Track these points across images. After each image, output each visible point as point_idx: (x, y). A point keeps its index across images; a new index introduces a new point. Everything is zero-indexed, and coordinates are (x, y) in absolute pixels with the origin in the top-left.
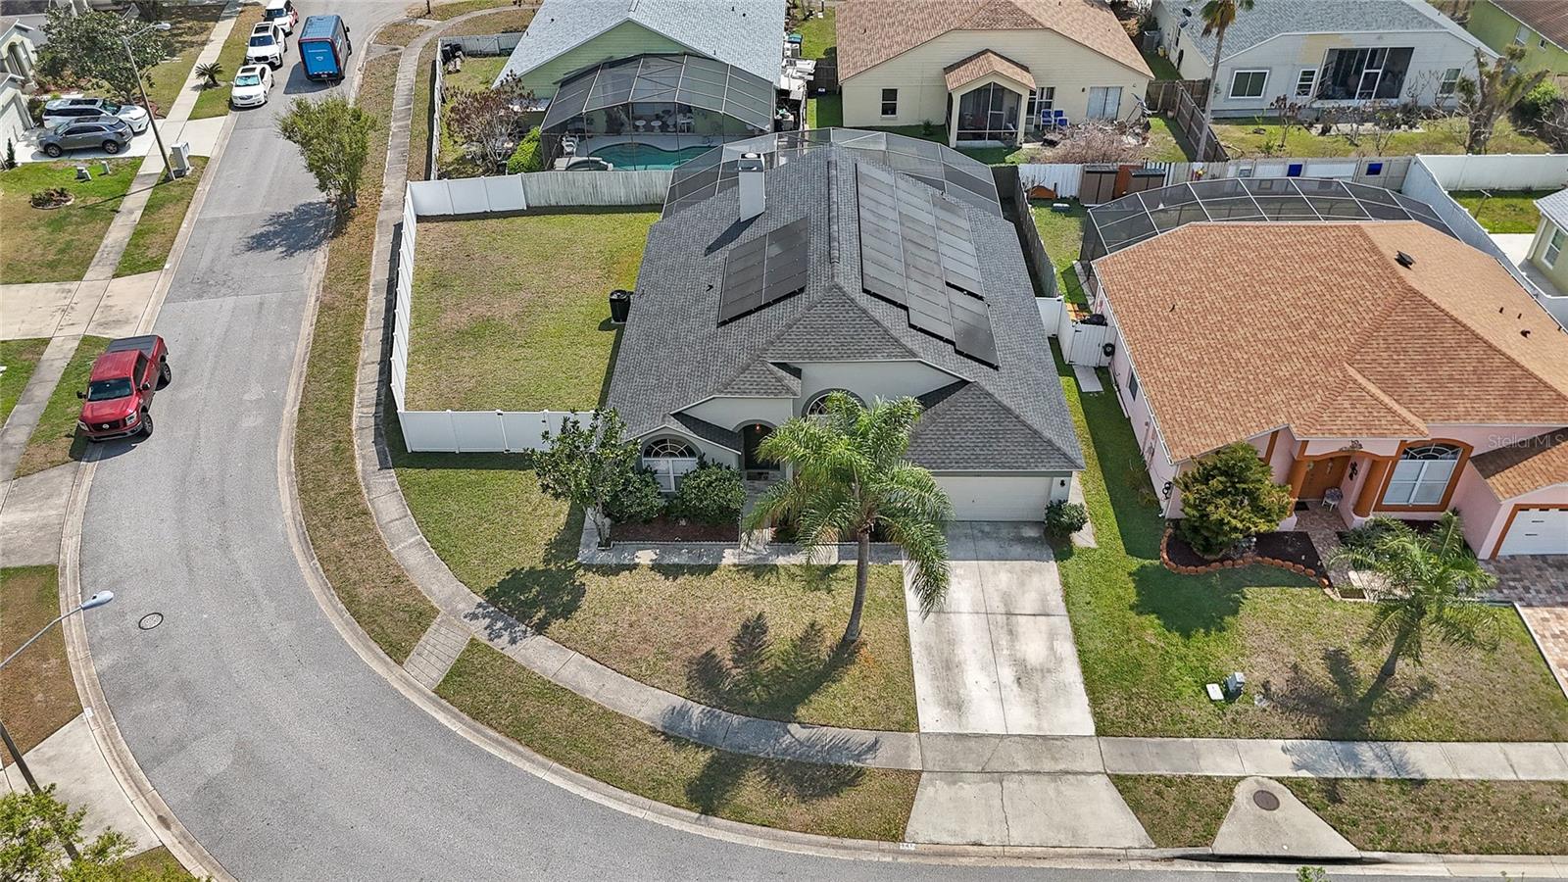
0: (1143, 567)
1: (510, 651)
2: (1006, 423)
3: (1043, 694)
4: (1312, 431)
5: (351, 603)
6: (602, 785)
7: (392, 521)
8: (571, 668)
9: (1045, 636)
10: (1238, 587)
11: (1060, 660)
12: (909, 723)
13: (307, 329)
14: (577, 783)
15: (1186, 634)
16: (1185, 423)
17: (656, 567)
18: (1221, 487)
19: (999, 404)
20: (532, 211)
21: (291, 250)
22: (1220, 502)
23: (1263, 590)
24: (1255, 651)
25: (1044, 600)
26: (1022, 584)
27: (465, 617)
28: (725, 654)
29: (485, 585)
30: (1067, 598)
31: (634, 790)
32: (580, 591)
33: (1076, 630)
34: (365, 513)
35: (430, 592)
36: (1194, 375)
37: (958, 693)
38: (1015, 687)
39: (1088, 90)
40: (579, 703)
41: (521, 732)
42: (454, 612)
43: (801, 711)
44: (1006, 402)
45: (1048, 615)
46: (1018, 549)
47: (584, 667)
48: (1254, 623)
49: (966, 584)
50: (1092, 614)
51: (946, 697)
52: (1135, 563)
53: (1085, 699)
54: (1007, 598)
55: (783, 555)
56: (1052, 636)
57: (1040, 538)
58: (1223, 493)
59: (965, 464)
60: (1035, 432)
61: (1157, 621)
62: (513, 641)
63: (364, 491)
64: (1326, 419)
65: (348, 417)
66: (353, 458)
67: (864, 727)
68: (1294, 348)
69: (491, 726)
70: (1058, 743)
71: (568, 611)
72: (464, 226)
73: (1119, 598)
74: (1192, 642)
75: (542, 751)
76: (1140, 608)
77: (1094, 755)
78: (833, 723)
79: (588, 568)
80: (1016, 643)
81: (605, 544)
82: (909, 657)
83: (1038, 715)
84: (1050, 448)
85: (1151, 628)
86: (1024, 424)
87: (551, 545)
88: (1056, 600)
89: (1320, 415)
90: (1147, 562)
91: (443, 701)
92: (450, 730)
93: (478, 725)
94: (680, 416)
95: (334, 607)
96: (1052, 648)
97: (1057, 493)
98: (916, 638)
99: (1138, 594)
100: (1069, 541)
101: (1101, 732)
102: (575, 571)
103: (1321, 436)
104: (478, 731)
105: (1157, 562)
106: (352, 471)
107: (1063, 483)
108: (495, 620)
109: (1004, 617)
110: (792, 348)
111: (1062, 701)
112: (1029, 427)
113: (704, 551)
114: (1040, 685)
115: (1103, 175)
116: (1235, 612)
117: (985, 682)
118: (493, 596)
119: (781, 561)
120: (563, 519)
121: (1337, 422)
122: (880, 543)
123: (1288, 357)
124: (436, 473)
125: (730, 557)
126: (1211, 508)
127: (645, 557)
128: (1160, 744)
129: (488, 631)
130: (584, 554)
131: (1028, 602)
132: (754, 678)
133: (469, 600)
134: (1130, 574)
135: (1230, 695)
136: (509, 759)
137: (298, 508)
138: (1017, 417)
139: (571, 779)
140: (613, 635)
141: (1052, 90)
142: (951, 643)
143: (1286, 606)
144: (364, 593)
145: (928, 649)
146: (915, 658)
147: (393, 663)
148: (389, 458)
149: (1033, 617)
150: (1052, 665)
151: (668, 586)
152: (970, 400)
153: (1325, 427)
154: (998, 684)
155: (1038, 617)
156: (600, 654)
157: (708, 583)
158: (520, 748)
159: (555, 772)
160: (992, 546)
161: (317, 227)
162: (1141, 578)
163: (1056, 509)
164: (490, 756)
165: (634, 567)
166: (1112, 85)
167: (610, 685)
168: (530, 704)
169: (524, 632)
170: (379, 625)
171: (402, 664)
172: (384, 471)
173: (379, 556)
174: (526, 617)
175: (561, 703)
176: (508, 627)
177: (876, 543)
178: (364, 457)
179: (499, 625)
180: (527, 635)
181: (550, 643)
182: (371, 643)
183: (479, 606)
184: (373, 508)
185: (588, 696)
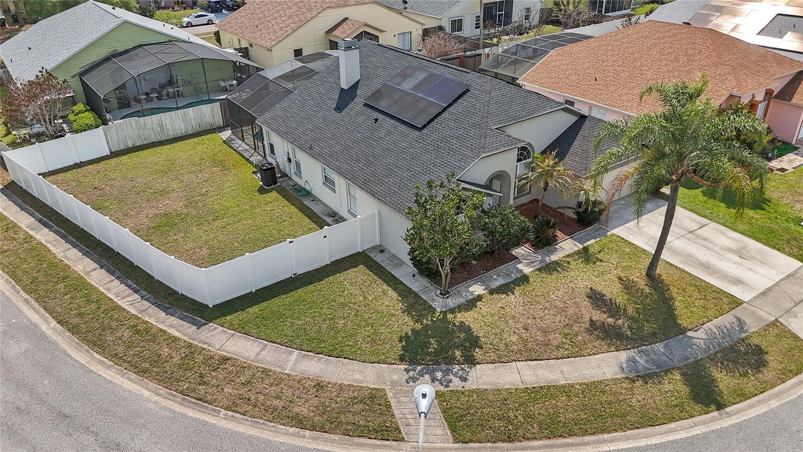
0: (702, 192)
3: (759, 258)
5: (300, 422)
6: (650, 429)
7: (258, 354)
8: (527, 373)
9: (719, 234)
11: (741, 241)
12: (735, 300)
14: (634, 438)
15: (762, 209)
17: (492, 292)
25: (694, 220)
26: (674, 218)
27: (408, 383)
28: (601, 316)
29: (394, 356)
30: (701, 215)
31: (672, 419)
32: (466, 327)
33: (726, 226)
34: (225, 359)
35: (356, 380)
37: (729, 276)
38: (745, 261)
39: (397, 35)
41: (556, 429)
42: (394, 384)
43: (682, 323)
45: (706, 225)
46: (648, 205)
47: (532, 367)
48: (776, 194)
50: (721, 217)
51: (728, 280)
52: (698, 192)
53: (776, 252)
54: (678, 226)
55: (551, 255)
61: (745, 209)
62: (464, 379)
63: (205, 346)
64: (745, 84)
66: (161, 330)
67: (721, 313)
69: (528, 439)
71: (474, 342)
74: (768, 210)
75: (585, 433)
76: (731, 207)
78: (705, 320)
79: (452, 312)
80: (714, 243)
81: (443, 294)
83: (772, 268)
87: (406, 311)
88: (698, 218)
89: (741, 83)
91: (472, 444)
95: (287, 434)
96: (730, 238)
99: (720, 202)
102: (445, 317)
103: (750, 92)
106: (176, 339)
108: (432, 373)
109: (691, 234)
111: (770, 257)
113: (505, 272)
114: (752, 255)
116: (763, 193)
117: (731, 265)
118: (409, 359)
120: (393, 294)
121: (750, 85)
122: (589, 228)
124: (254, 310)
125: (525, 268)
127: (477, 289)
129: (437, 382)
130: (438, 306)
131: (689, 224)
132: (635, 320)
134: (704, 196)
137: (152, 385)
139: (627, 439)
140: (524, 340)
142: (690, 255)
144: (303, 410)
147: (395, 443)
149: (701, 229)
150: (742, 245)
151: (515, 298)
152: (594, 125)
154: (738, 263)
155: (704, 228)
156: (533, 355)
158: (568, 441)
159: (612, 441)
162: (709, 196)
165: (480, 298)
166: (406, 31)
167: (565, 369)
168: (535, 409)
169: (462, 369)
170: (348, 424)
171: (403, 439)
172: (203, 328)
173: (279, 379)
174: (451, 361)
175: (553, 396)
176: (447, 372)
177: (587, 229)
178: (172, 326)
179: (439, 375)
180: (468, 370)
181: (491, 366)
182: (357, 440)
183: (407, 371)
184: (229, 353)
185: (562, 382)
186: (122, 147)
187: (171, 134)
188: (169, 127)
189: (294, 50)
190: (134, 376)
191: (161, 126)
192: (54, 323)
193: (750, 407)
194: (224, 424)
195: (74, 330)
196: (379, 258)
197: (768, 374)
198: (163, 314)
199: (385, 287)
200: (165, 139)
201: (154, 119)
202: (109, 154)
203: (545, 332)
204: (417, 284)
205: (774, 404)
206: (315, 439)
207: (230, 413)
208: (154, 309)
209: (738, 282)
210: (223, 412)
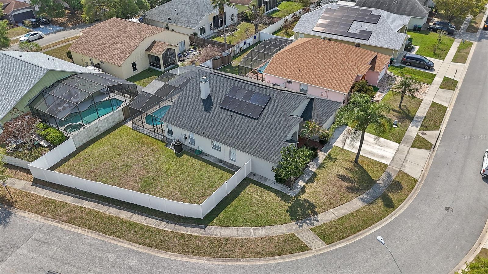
1: (321, 223)
3: (386, 145)
5: (273, 254)
6: (381, 221)
7: (237, 233)
9: (369, 137)
11: (377, 139)
12: (385, 165)
14: (378, 226)
17: (307, 183)
27: (300, 228)
29: (289, 219)
31: (386, 216)
32: (306, 200)
34: (227, 239)
35: (281, 233)
37: (380, 155)
38: (381, 147)
39: (178, 44)
41: (355, 230)
42: (295, 230)
43: (374, 179)
47: (337, 210)
51: (380, 157)
53: (390, 141)
55: (318, 161)
62: (317, 221)
63: (214, 236)
66: (190, 235)
67: (383, 172)
69: (348, 236)
70: (399, 149)
71: (313, 206)
75: (364, 229)
77: (405, 147)
78: (380, 176)
79: (298, 196)
81: (291, 188)
82: (365, 157)
83: (391, 148)
87: (281, 200)
95: (270, 260)
96: (374, 138)
102: (297, 198)
106: (200, 237)
111: (389, 144)
113: (307, 173)
117: (378, 150)
118: (294, 219)
119: (320, 162)
120: (271, 193)
124: (221, 215)
125: (313, 169)
127: (302, 183)
128: (405, 138)
129: (309, 225)
130: (291, 194)
136: (363, 236)
137: (206, 258)
138: (326, 100)
139: (376, 226)
140: (328, 200)
142: (364, 150)
144: (270, 250)
147: (308, 251)
151: (316, 184)
152: (317, 100)
154: (380, 149)
156: (335, 205)
157: (320, 176)
158: (360, 233)
159: (372, 229)
164: (360, 240)
165: (304, 187)
166: (182, 41)
167: (347, 207)
168: (345, 225)
169: (315, 217)
170: (289, 249)
171: (310, 249)
172: (206, 229)
173: (254, 241)
174: (309, 215)
175: (349, 219)
176: (310, 220)
177: (326, 146)
178: (192, 232)
179: (308, 222)
180: (317, 217)
181: (323, 213)
182: (295, 254)
183: (297, 224)
184: (226, 236)
185: (349, 213)
186: (81, 144)
187: (102, 131)
189: (132, 64)
190: (194, 257)
192: (137, 245)
193: (405, 204)
194: (245, 263)
195: (150, 245)
196: (255, 179)
197: (405, 191)
198: (184, 228)
199: (267, 191)
203: (334, 195)
204: (279, 187)
205: (411, 201)
206: (281, 258)
207: (245, 259)
208: (177, 227)
209: (383, 157)
210: (241, 260)
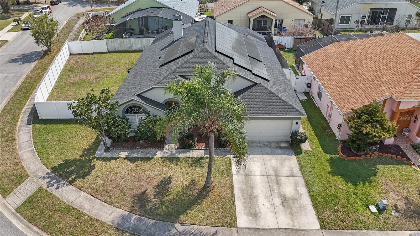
0: (332, 158)
1: (56, 193)
2: (273, 99)
3: (294, 209)
4: (403, 97)
7: (24, 142)
8: (81, 199)
9: (293, 185)
10: (374, 165)
11: (300, 195)
12: (232, 223)
13: (19, 83)
15: (355, 184)
16: (345, 100)
17: (127, 158)
18: (366, 119)
19: (270, 92)
20: (109, 52)
21: (23, 63)
22: (366, 125)
23: (385, 166)
24: (387, 191)
25: (291, 170)
26: (282, 164)
27: (40, 178)
28: (151, 193)
29: (53, 165)
30: (301, 169)
32: (93, 167)
33: (307, 182)
35: (29, 168)
36: (346, 85)
37: (255, 209)
38: (281, 207)
39: (294, 20)
40: (79, 214)
43: (182, 218)
44: (273, 91)
45: (294, 176)
46: (279, 151)
47: (86, 198)
48: (384, 180)
49: (258, 164)
50: (313, 176)
51: (250, 211)
52: (329, 156)
53: (313, 212)
54: (275, 170)
55: (182, 153)
56: (296, 185)
57: (288, 147)
58: (368, 122)
59: (257, 114)
60: (285, 102)
61: (341, 179)
62: (58, 188)
63: (17, 132)
64: (408, 93)
65: (22, 108)
66: (18, 121)
67: (211, 225)
68: (387, 71)
70: (303, 232)
71: (85, 175)
72: (85, 56)
73: (324, 169)
74: (358, 187)
76: (333, 173)
78: (197, 223)
79: (98, 158)
80: (280, 188)
81: (107, 149)
82: (233, 194)
83: (292, 219)
84: (291, 108)
85: (339, 182)
86: (280, 99)
87: (85, 150)
88: (297, 170)
89: (405, 91)
90: (333, 156)
91: (18, 215)
92: (16, 228)
93: (30, 225)
94: (139, 95)
96: (296, 190)
97: (295, 127)
98: (236, 186)
99: (331, 168)
100: (300, 148)
101: (323, 227)
102: (92, 160)
103: (407, 99)
104: (29, 228)
105: (338, 156)
106: (15, 125)
107: (297, 123)
108: (52, 179)
109: (275, 177)
110: (186, 69)
111: (303, 213)
112: (283, 100)
113: (148, 152)
114: (292, 206)
115: (301, 39)
116: (375, 175)
117: (268, 205)
118: (54, 170)
119: (181, 156)
120: (93, 141)
121: (413, 94)
122: (222, 149)
123: (385, 74)
124: (48, 126)
125: (159, 154)
126: (363, 128)
127: (123, 154)
128: (352, 233)
129: (48, 184)
130: (98, 154)
131: (285, 171)
132: (162, 203)
133: (44, 170)
134: (327, 160)
135: (381, 211)
138: (277, 96)
140: (103, 185)
141: (282, 20)
142: (252, 188)
143: (397, 173)
145: (242, 190)
146: (236, 194)
147: (2, 198)
148: (32, 121)
149: (288, 177)
150: (297, 197)
151: (131, 165)
152: (258, 90)
153: (408, 96)
154: (273, 206)
155: (290, 177)
156: (95, 193)
157: (147, 165)
160: (268, 150)
161: (35, 57)
162: (331, 161)
163: (294, 134)
165: (118, 158)
166: (301, 19)
167: (97, 206)
171: (5, 198)
172: (27, 125)
173: (13, 154)
174: (66, 178)
176: (57, 182)
177: (221, 149)
178: (22, 121)
180: (65, 185)
183: (47, 174)
184: (18, 138)
185: (85, 211)
186: (113, 50)
187: (135, 49)
188: (134, 45)
189: (228, 20)
191: (131, 44)
200: (132, 50)
201: (128, 40)
202: (107, 52)
